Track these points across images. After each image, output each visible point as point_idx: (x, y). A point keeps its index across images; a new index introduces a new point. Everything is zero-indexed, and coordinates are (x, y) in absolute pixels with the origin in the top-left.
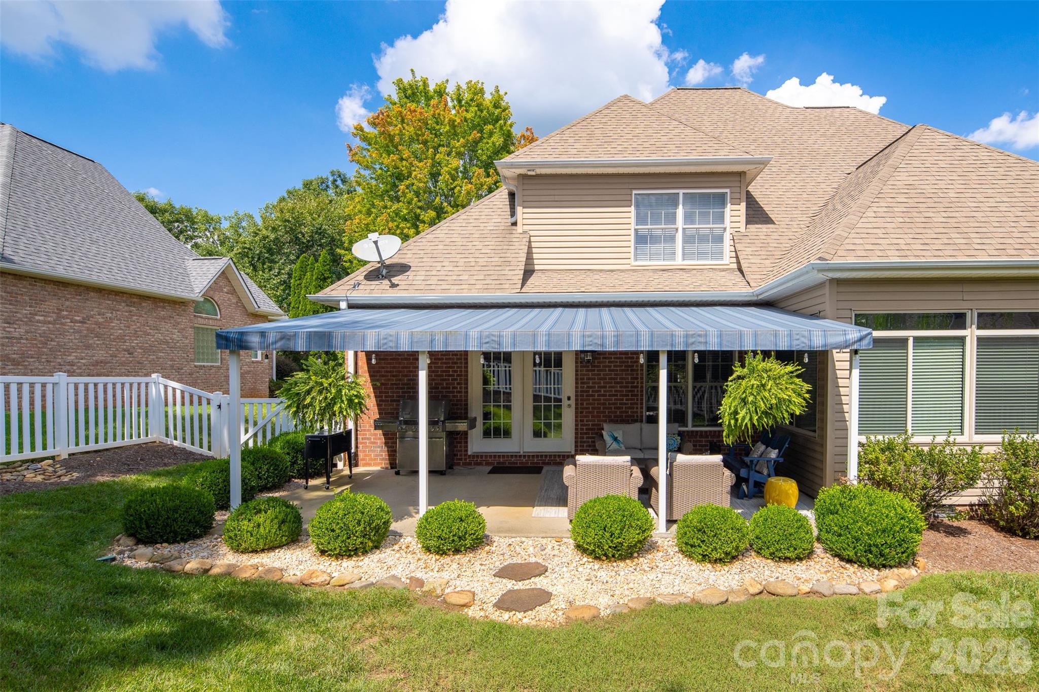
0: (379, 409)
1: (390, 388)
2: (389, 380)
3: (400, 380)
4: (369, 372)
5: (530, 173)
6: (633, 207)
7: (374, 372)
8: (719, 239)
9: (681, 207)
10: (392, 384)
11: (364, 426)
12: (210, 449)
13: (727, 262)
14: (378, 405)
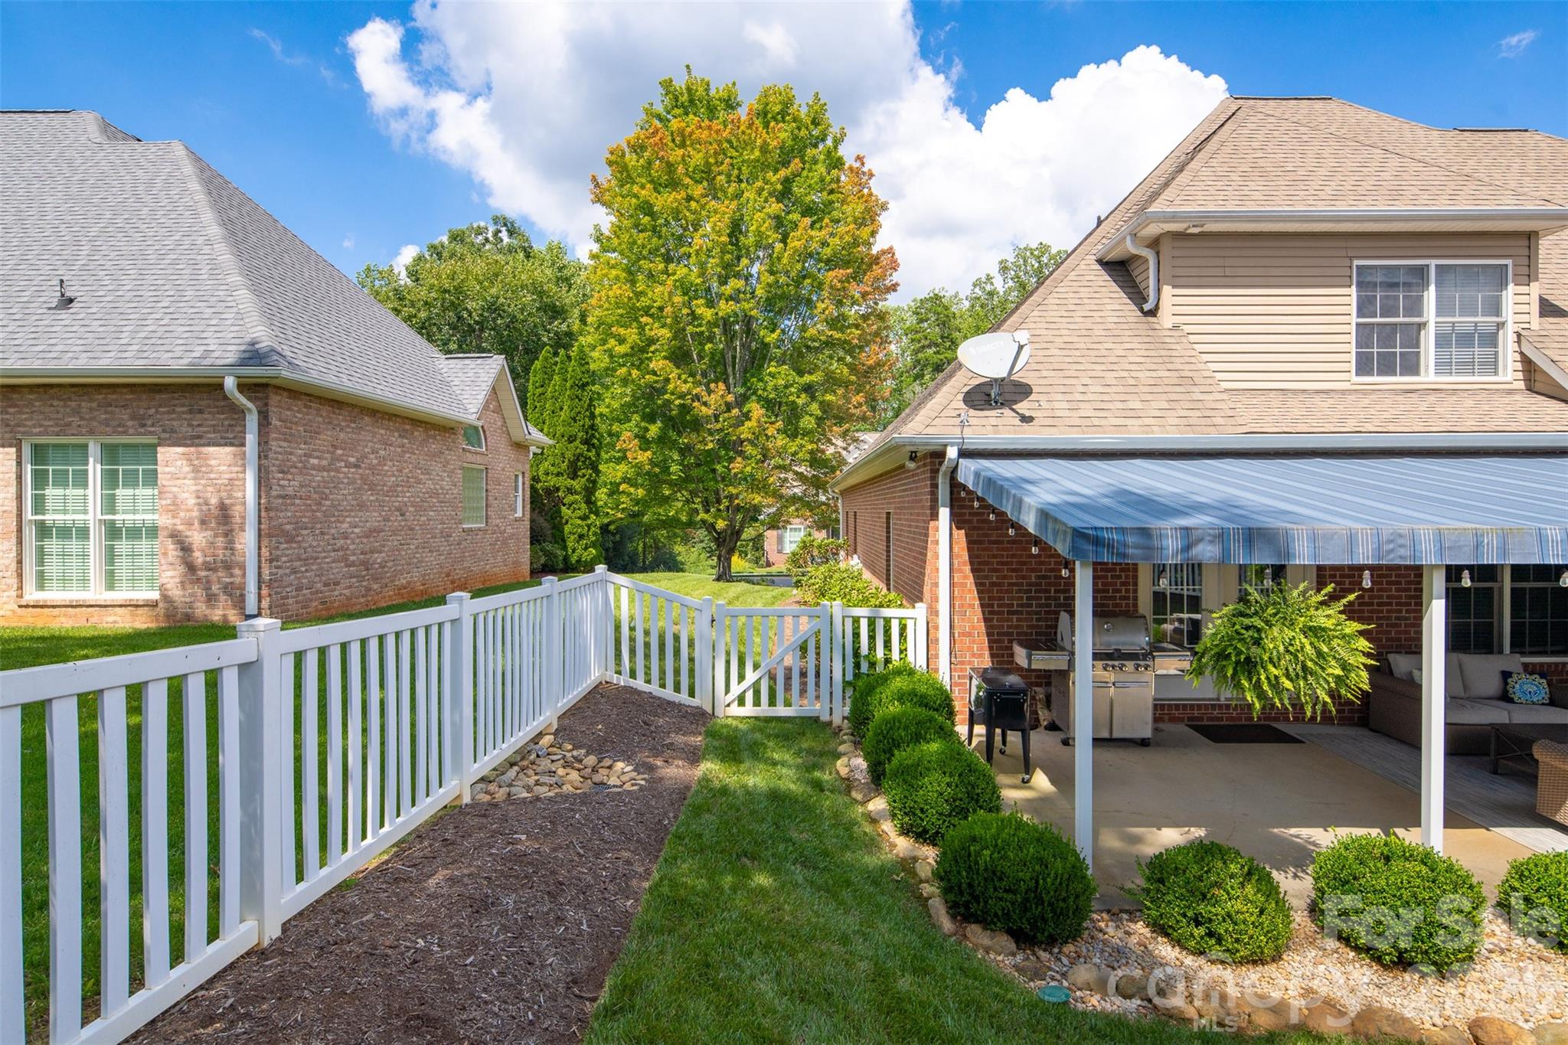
0: (987, 627)
1: (1007, 592)
2: (1004, 577)
3: (1023, 577)
4: (971, 563)
5: (1191, 231)
6: (1354, 287)
7: (980, 563)
8: (1491, 339)
9: (1432, 288)
10: (1010, 584)
11: (961, 656)
12: (692, 694)
13: (1509, 378)
14: (986, 620)
